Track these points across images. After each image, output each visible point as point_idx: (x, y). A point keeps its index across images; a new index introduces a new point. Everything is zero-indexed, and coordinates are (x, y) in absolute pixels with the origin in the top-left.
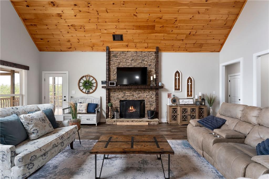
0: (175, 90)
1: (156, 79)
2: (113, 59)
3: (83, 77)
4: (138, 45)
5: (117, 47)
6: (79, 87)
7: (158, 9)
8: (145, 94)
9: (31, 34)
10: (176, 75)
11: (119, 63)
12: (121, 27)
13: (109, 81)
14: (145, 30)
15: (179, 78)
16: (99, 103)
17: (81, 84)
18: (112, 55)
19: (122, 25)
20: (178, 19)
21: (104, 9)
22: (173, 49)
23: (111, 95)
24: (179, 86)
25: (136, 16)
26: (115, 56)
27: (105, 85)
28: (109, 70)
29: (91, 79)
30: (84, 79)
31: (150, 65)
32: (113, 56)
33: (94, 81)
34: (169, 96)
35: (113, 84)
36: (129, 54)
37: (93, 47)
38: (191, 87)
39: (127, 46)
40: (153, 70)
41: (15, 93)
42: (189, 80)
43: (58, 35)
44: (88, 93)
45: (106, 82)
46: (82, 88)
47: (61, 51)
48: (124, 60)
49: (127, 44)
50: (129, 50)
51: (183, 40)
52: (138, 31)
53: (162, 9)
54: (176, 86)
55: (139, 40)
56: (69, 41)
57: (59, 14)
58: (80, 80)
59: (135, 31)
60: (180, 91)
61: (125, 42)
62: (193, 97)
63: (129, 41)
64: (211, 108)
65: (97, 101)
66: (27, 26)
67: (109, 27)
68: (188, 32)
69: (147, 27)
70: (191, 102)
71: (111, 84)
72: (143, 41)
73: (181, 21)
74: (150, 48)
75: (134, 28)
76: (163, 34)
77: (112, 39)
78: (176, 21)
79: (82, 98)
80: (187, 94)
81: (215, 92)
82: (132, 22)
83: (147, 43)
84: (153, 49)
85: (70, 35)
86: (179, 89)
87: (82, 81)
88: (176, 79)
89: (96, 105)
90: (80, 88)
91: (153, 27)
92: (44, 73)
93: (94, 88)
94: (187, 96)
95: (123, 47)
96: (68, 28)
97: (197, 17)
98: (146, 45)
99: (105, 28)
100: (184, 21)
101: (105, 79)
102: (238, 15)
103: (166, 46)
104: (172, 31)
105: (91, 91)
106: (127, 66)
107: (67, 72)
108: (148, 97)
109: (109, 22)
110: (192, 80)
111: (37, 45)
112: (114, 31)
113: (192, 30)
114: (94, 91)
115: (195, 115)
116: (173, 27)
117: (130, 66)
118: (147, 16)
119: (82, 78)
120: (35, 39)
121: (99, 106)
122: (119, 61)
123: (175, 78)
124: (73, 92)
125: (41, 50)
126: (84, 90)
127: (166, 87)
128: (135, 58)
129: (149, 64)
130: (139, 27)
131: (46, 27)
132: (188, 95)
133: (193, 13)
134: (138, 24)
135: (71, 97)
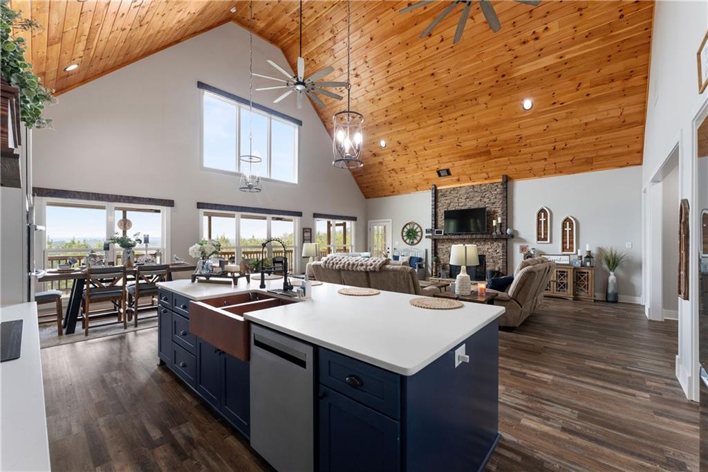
0: (538, 240)
1: (501, 224)
2: (442, 201)
3: (407, 225)
4: (473, 177)
5: (445, 185)
6: (403, 237)
7: (488, 132)
8: (487, 247)
9: (359, 184)
10: (539, 216)
11: (449, 204)
12: (445, 161)
13: (435, 228)
14: (478, 158)
15: (547, 220)
16: (423, 257)
17: (404, 234)
18: (440, 194)
19: (445, 159)
20: (523, 136)
21: (422, 148)
22: (532, 173)
23: (439, 247)
24: (546, 234)
25: (460, 146)
26: (444, 195)
27: (431, 234)
28: (435, 215)
29: (416, 226)
30: (408, 227)
31: (494, 203)
32: (442, 195)
33: (418, 230)
34: (523, 249)
35: (440, 232)
36: (463, 191)
37: (417, 188)
38: (571, 236)
39: (458, 180)
40: (500, 211)
41: (347, 244)
42: (566, 224)
43: (381, 180)
44: (412, 244)
45: (431, 230)
46: (405, 238)
47: (385, 196)
48: (456, 199)
49: (457, 178)
50: (462, 185)
51: (545, 159)
52: (468, 161)
53: (492, 131)
54: (539, 234)
55: (473, 171)
56: (391, 185)
57: (380, 162)
58: (403, 229)
59: (463, 162)
60: (548, 241)
61: (454, 176)
62: (574, 252)
63: (459, 174)
64: (611, 273)
65: (421, 255)
66: (355, 178)
67: (431, 164)
68: (550, 146)
69: (480, 154)
70: (565, 260)
71: (438, 232)
72: (479, 171)
73: (528, 137)
74: (493, 178)
75: (462, 159)
76: (507, 158)
77: (437, 176)
78: (521, 138)
79: (405, 250)
80: (563, 247)
81: (630, 243)
82: (457, 153)
83: (487, 174)
84: (498, 178)
85: (392, 179)
86: (545, 239)
87: (406, 230)
88: (539, 223)
89: (420, 260)
90: (403, 239)
91: (488, 152)
92: (369, 222)
93: (418, 238)
94: (563, 251)
95: (452, 182)
96: (388, 173)
97: (555, 125)
98: (485, 175)
99: (427, 165)
100: (535, 135)
101: (430, 227)
102: (645, 103)
103: (518, 172)
104: (520, 151)
105: (415, 242)
106: (459, 208)
107: (390, 220)
108: (490, 250)
109: (430, 159)
110: (573, 224)
111: (363, 193)
112: (437, 166)
113: (556, 144)
114: (419, 242)
115: (565, 282)
116: (519, 146)
117: (463, 208)
118: (474, 143)
119: (405, 226)
120: (361, 188)
121: (424, 261)
122: (448, 201)
123: (538, 220)
124: (397, 243)
125: (367, 197)
126: (408, 241)
127: (522, 235)
128: (472, 194)
129: (492, 201)
130: (468, 157)
131: (370, 176)
132: (564, 249)
133: (545, 123)
134: (466, 154)
135: (395, 249)
